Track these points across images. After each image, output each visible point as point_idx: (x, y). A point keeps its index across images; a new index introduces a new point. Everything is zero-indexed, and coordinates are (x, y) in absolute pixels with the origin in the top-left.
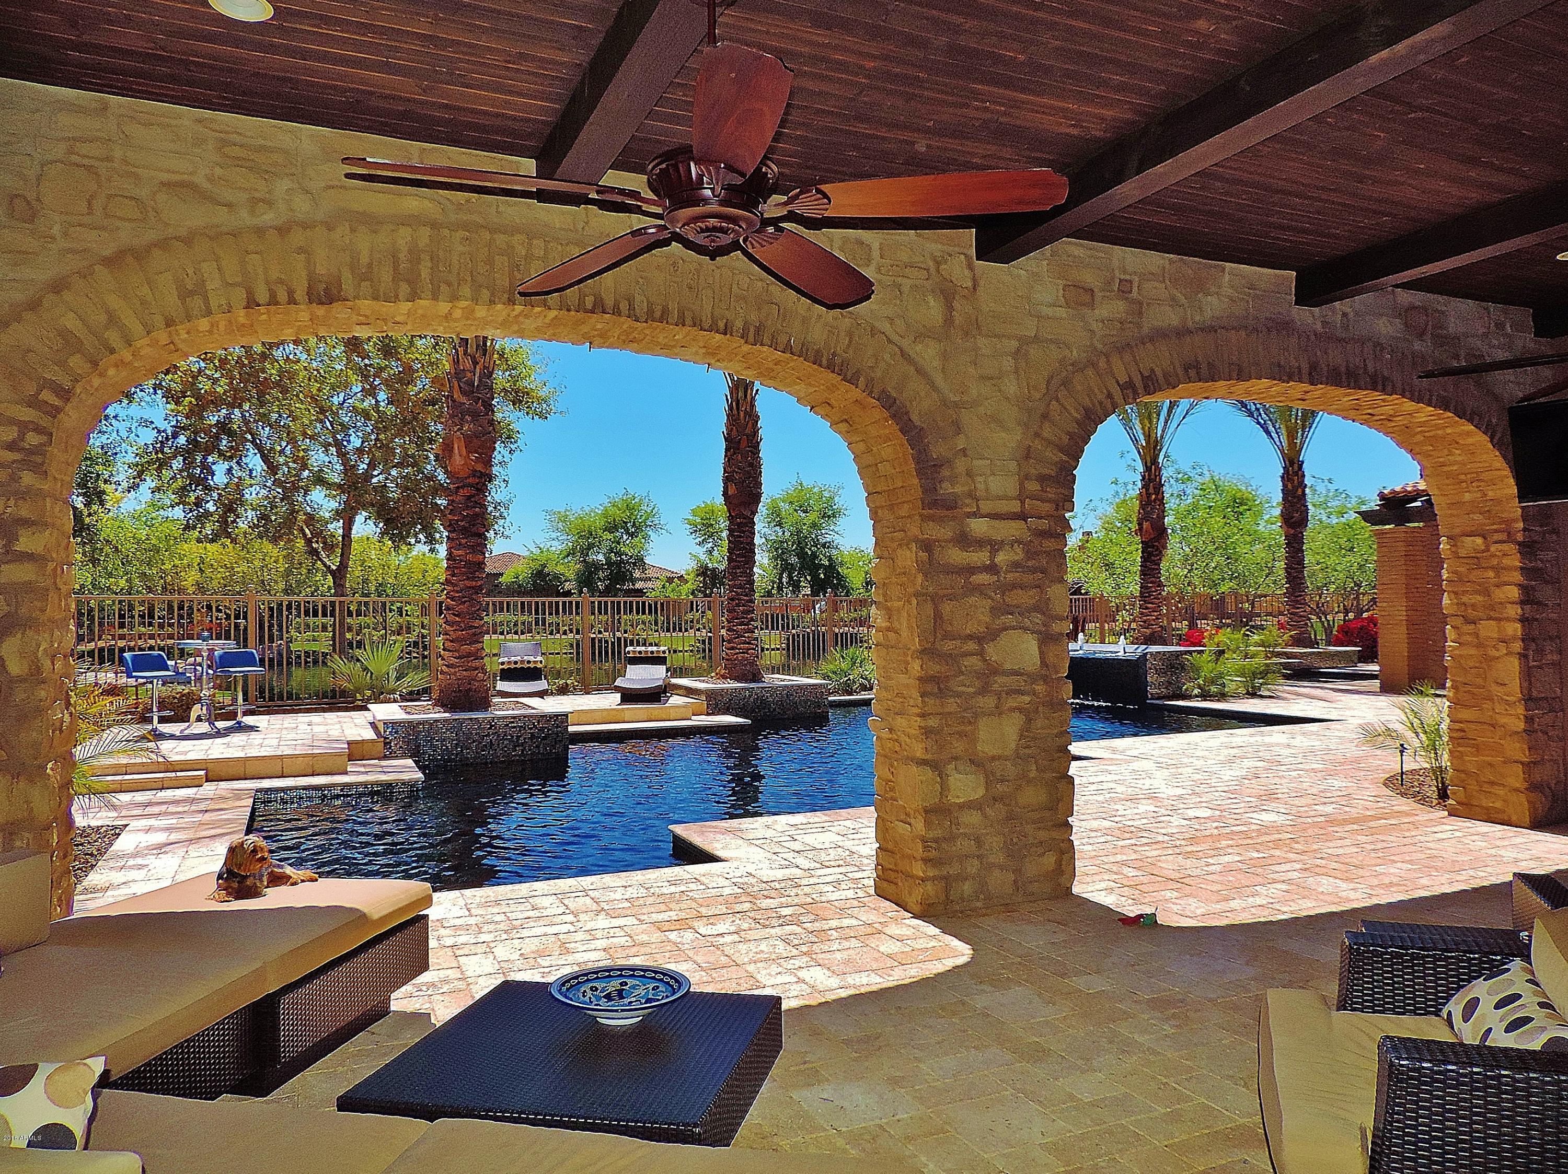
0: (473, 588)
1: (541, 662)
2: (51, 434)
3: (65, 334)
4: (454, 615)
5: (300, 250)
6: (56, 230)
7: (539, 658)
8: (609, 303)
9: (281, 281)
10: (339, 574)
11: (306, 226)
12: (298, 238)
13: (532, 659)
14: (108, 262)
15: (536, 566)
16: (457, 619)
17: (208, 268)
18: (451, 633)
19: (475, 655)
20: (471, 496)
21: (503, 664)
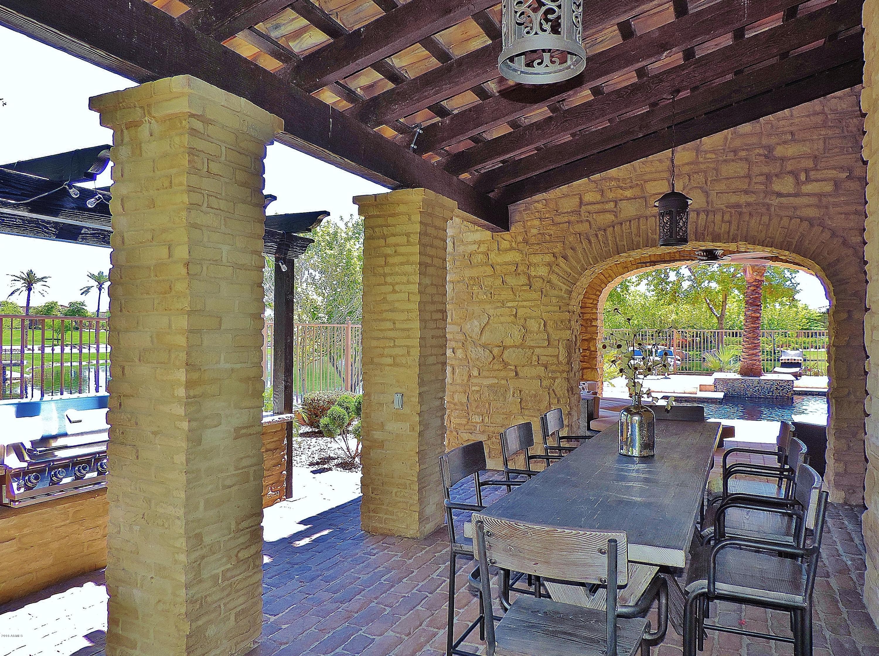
0: (754, 327)
4: (746, 338)
7: (800, 358)
10: (720, 319)
13: (796, 358)
18: (745, 345)
19: (756, 355)
20: (755, 290)
21: (782, 360)
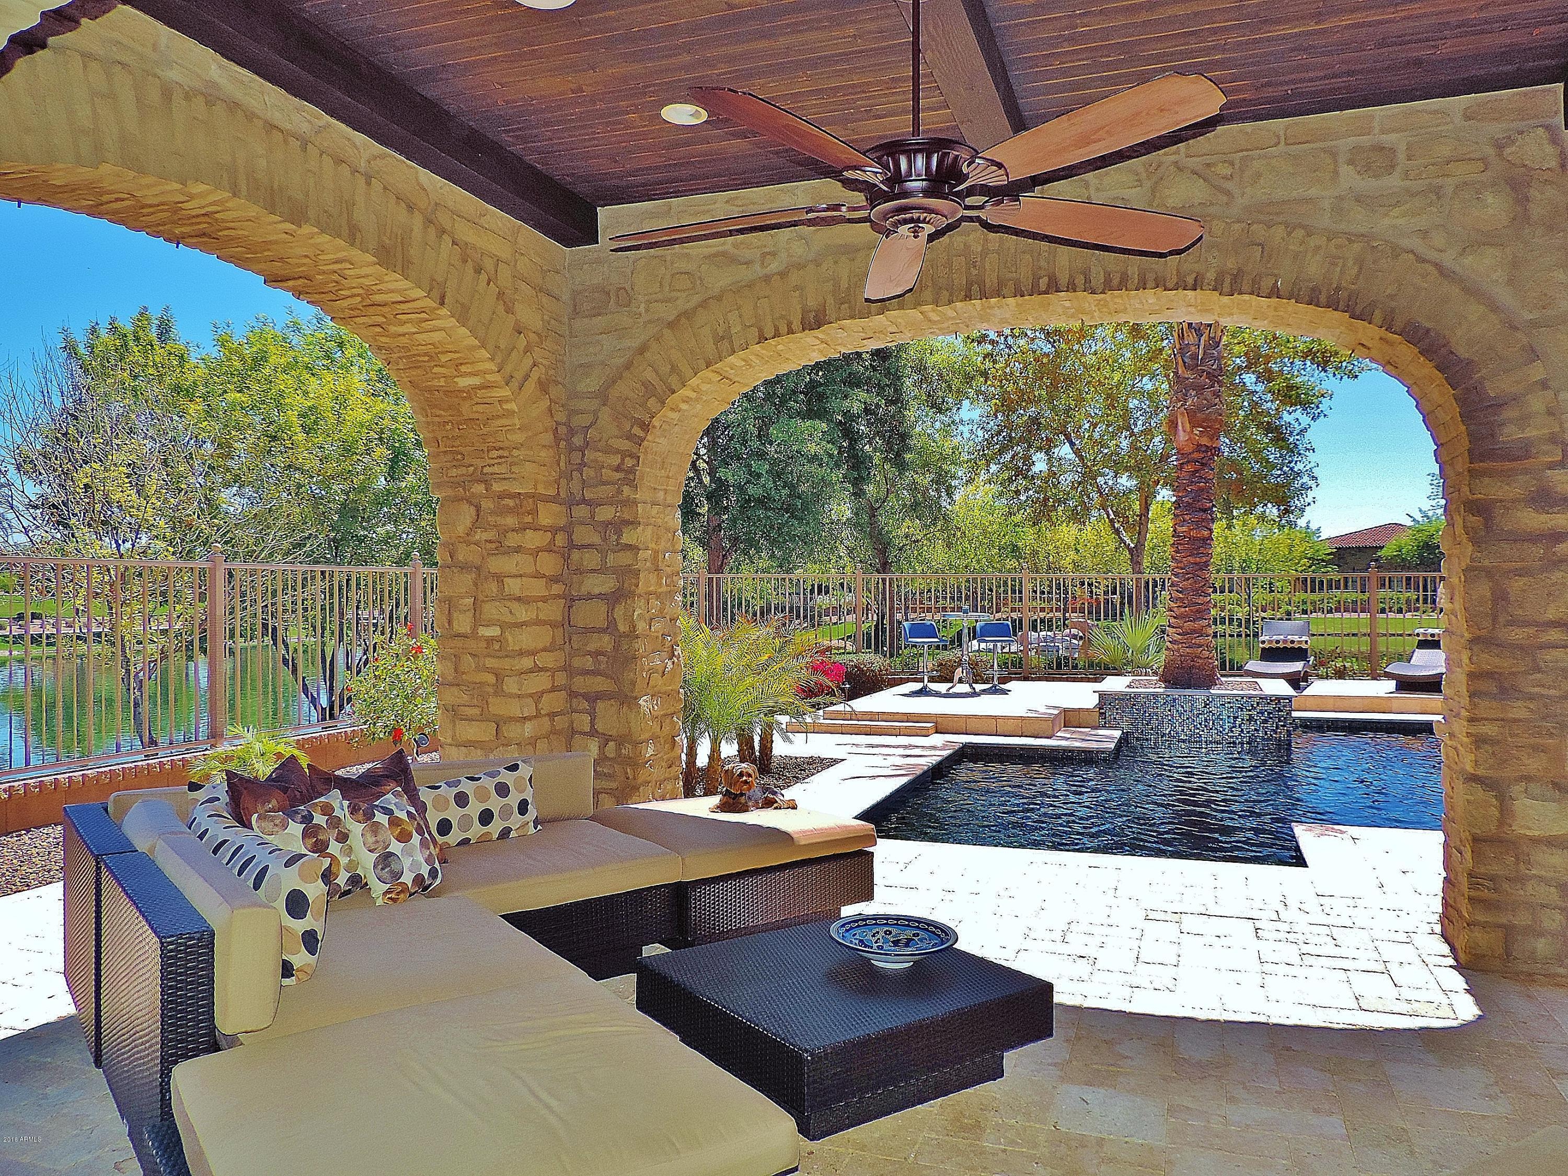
1: (1306, 642)
2: (639, 457)
3: (646, 384)
4: (1177, 591)
5: (796, 288)
6: (642, 309)
7: (1304, 638)
8: (1063, 280)
9: (782, 317)
10: (1137, 552)
11: (800, 266)
12: (794, 278)
13: (1296, 638)
14: (671, 325)
15: (1422, 537)
16: (1181, 595)
17: (733, 317)
18: (1175, 609)
19: (1200, 632)
20: (1197, 471)
21: (1263, 642)
